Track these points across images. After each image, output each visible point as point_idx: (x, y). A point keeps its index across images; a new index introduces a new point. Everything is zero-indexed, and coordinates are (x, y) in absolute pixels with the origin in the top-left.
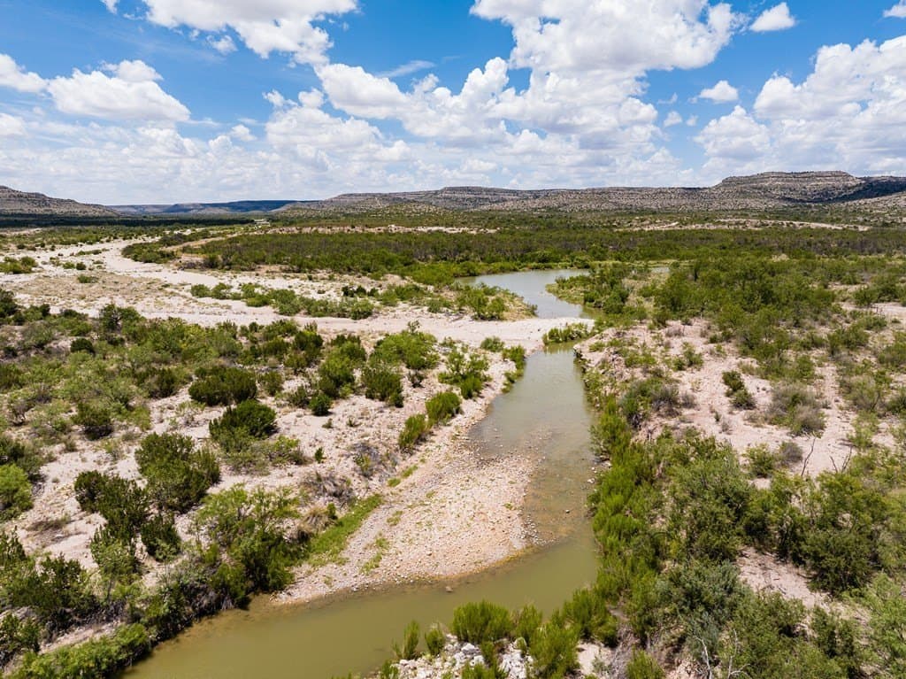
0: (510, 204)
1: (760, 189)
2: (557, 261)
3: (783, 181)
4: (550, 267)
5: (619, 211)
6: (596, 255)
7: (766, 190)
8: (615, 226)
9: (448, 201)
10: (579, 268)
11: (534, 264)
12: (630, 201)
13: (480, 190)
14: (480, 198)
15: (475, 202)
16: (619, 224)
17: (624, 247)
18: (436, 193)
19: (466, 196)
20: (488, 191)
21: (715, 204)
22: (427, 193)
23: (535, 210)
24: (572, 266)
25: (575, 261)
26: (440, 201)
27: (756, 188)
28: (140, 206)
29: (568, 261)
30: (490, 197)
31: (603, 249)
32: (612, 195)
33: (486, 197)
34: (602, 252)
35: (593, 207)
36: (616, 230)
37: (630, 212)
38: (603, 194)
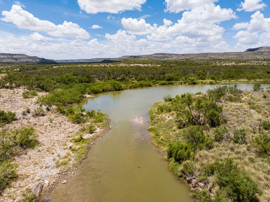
0: (174, 58)
1: (260, 52)
2: (176, 80)
3: (268, 49)
4: (172, 84)
5: (211, 60)
6: (200, 77)
7: (262, 53)
8: (210, 64)
9: (155, 57)
10: (189, 84)
11: (164, 82)
12: (214, 57)
13: (166, 54)
14: (165, 57)
15: (164, 58)
16: (211, 63)
17: (215, 72)
18: (152, 55)
19: (161, 56)
20: (168, 54)
21: (245, 57)
22: (149, 55)
23: (182, 60)
24: (185, 83)
25: (188, 80)
26: (153, 57)
27: (259, 52)
28: (67, 60)
29: (183, 80)
30: (169, 56)
31: (204, 73)
32: (208, 55)
33: (167, 56)
34: (203, 75)
35: (202, 58)
36: (210, 65)
37: (215, 60)
38: (206, 55)
